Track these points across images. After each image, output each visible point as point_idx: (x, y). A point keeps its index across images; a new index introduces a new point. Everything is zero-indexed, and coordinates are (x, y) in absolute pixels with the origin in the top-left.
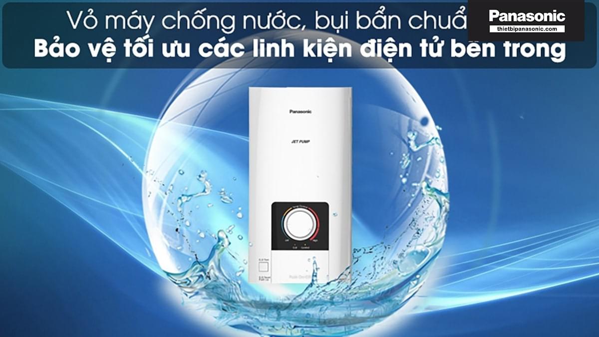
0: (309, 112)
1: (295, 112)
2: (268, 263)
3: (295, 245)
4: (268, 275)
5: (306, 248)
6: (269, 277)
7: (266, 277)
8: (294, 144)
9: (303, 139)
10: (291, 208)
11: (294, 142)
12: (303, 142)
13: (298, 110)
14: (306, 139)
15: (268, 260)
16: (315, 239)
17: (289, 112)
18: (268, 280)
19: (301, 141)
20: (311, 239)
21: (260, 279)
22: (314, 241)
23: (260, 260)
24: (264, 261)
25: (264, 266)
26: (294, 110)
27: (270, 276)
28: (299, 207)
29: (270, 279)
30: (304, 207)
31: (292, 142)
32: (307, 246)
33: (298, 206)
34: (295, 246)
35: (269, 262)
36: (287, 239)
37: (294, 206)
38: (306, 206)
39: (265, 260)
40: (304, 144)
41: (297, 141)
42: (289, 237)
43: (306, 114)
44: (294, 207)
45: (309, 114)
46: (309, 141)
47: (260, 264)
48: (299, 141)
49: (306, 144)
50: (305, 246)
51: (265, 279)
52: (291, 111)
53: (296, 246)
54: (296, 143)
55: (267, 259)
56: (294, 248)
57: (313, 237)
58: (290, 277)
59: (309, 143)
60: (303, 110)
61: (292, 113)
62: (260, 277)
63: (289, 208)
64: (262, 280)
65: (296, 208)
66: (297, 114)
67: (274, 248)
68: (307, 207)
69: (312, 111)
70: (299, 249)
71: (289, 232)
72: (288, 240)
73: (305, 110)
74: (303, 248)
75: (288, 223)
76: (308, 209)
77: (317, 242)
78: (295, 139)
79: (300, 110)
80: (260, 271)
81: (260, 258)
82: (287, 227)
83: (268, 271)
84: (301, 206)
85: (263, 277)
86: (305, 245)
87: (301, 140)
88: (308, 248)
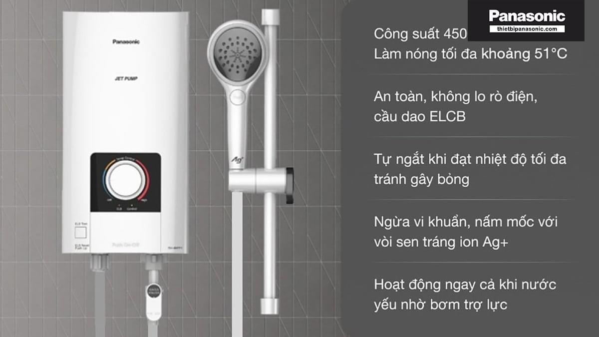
0: (136, 42)
1: (119, 42)
2: (86, 227)
3: (119, 205)
4: (86, 242)
5: (133, 209)
6: (87, 246)
7: (83, 245)
8: (117, 81)
9: (129, 76)
10: (114, 161)
11: (118, 79)
12: (129, 80)
13: (123, 40)
14: (133, 76)
15: (86, 224)
16: (143, 198)
17: (112, 42)
18: (86, 249)
19: (126, 78)
20: (139, 199)
21: (76, 248)
22: (143, 200)
23: (76, 224)
24: (81, 225)
25: (81, 232)
26: (118, 39)
27: (89, 243)
28: (125, 159)
29: (88, 248)
30: (131, 159)
31: (116, 80)
32: (134, 207)
33: (123, 158)
34: (119, 207)
35: (88, 226)
36: (110, 198)
37: (118, 157)
38: (133, 158)
39: (83, 224)
40: (131, 81)
41: (122, 77)
42: (112, 196)
43: (133, 45)
44: (118, 159)
45: (137, 44)
46: (136, 78)
47: (77, 228)
48: (124, 78)
49: (133, 81)
50: (132, 207)
51: (82, 247)
52: (114, 41)
53: (121, 207)
54: (120, 81)
55: (85, 222)
56: (118, 209)
57: (141, 197)
58: (114, 244)
59: (136, 80)
60: (129, 40)
61: (115, 43)
62: (76, 245)
63: (112, 160)
64: (79, 249)
65: (121, 160)
66: (121, 45)
67: (95, 208)
68: (134, 160)
69: (141, 41)
70: (124, 210)
71: (112, 189)
72: (111, 200)
73: (132, 40)
74: (130, 209)
75: (111, 178)
76: (134, 161)
77: (146, 202)
78: (119, 76)
79: (126, 40)
80: (76, 238)
81: (76, 221)
82: (110, 183)
83: (86, 238)
84: (126, 158)
85: (80, 245)
86: (132, 205)
87: (127, 76)
88: (136, 209)
